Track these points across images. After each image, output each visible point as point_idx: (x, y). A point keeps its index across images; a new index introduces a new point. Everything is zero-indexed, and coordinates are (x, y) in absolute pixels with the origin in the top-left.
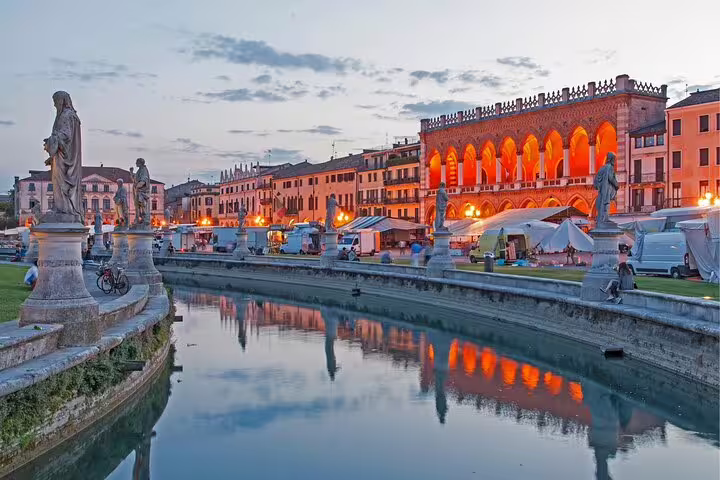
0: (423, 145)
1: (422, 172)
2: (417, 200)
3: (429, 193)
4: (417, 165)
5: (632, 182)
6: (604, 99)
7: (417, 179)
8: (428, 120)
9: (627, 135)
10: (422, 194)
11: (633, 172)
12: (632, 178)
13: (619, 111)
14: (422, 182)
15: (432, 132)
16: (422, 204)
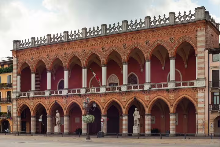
0: (15, 60)
1: (14, 79)
2: (10, 100)
3: (20, 95)
4: (10, 74)
5: (211, 86)
6: (184, 25)
7: (9, 85)
8: (19, 41)
9: (207, 51)
10: (14, 96)
11: (211, 79)
12: (211, 83)
13: (199, 33)
14: (14, 87)
15: (23, 50)
16: (15, 103)
